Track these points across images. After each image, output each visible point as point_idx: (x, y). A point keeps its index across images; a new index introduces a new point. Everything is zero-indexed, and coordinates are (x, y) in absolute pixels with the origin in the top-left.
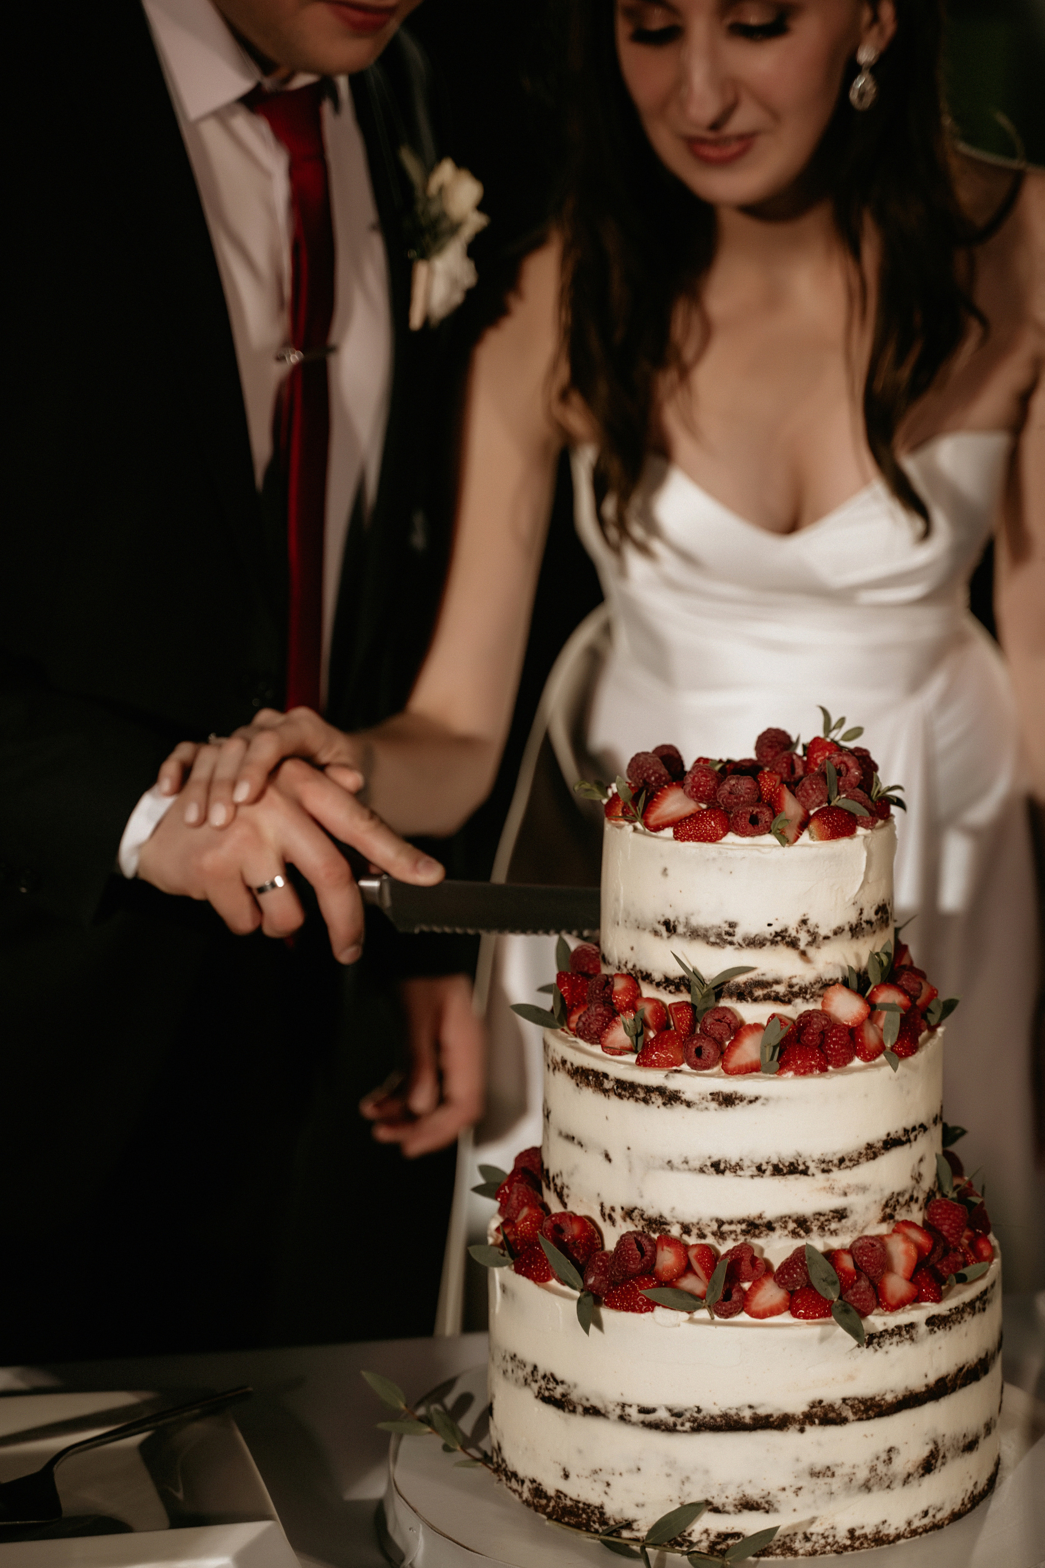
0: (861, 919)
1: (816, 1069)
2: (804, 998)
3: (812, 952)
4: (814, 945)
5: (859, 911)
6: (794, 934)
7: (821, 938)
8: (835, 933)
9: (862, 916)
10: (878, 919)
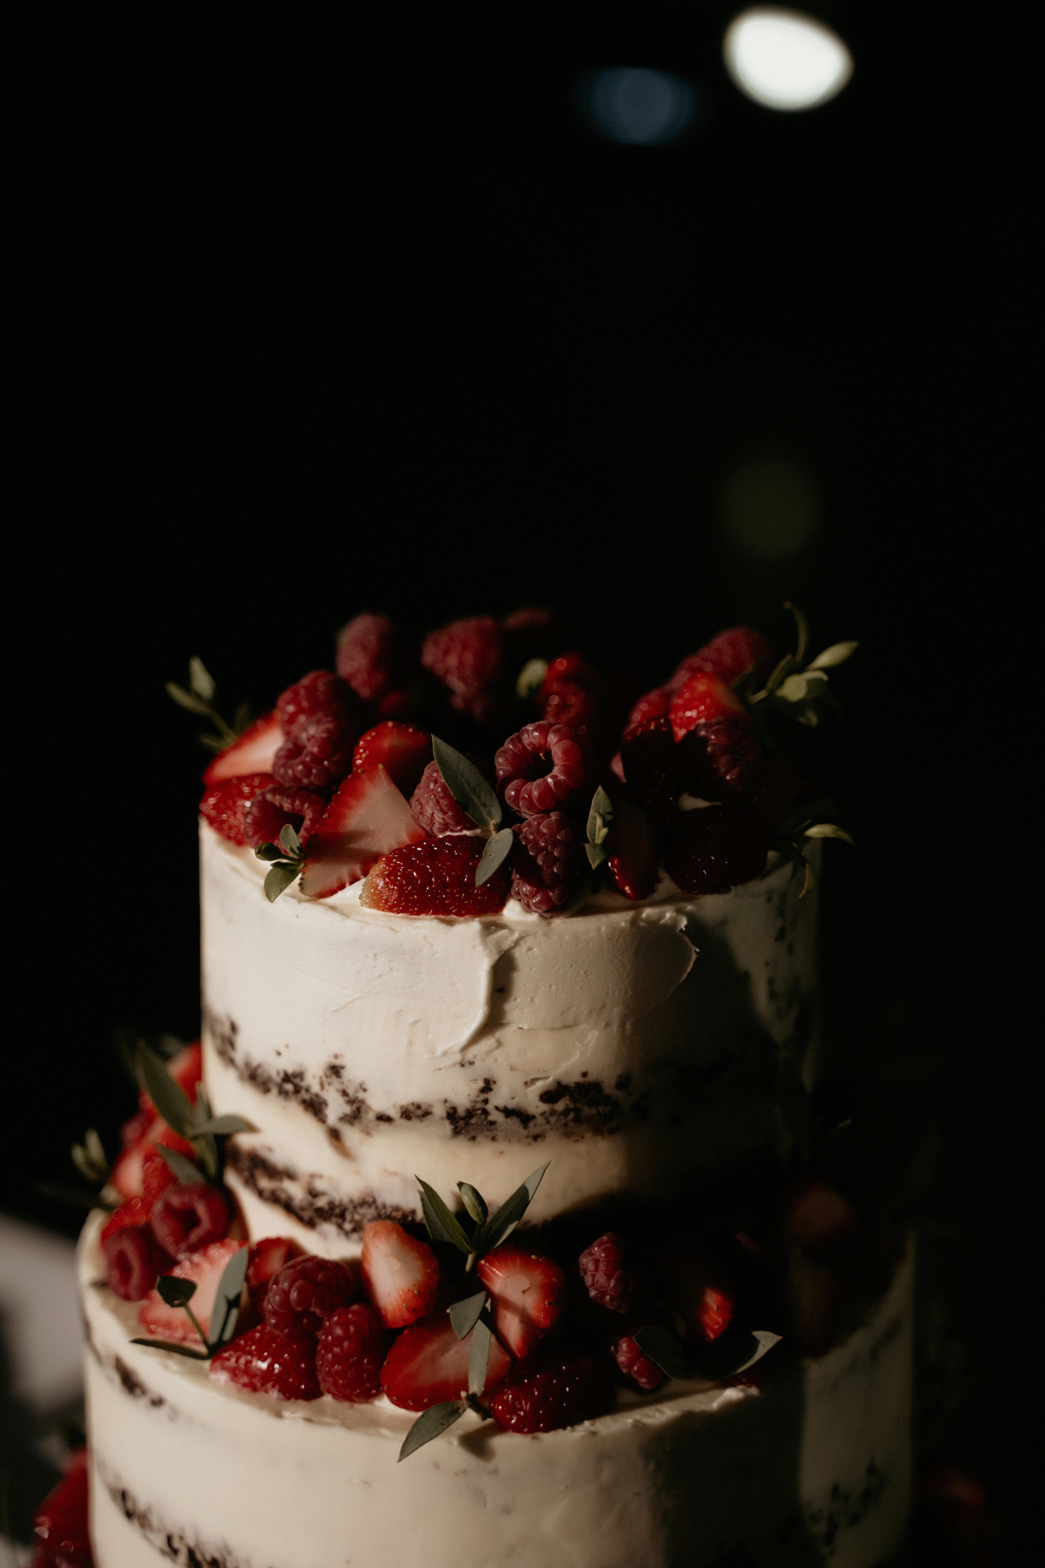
0: (486, 1101)
1: (273, 1386)
2: (340, 1227)
3: (352, 1135)
4: (356, 1123)
5: (481, 1084)
6: (315, 1088)
7: (371, 1116)
8: (407, 1114)
9: (490, 1096)
10: (553, 1112)
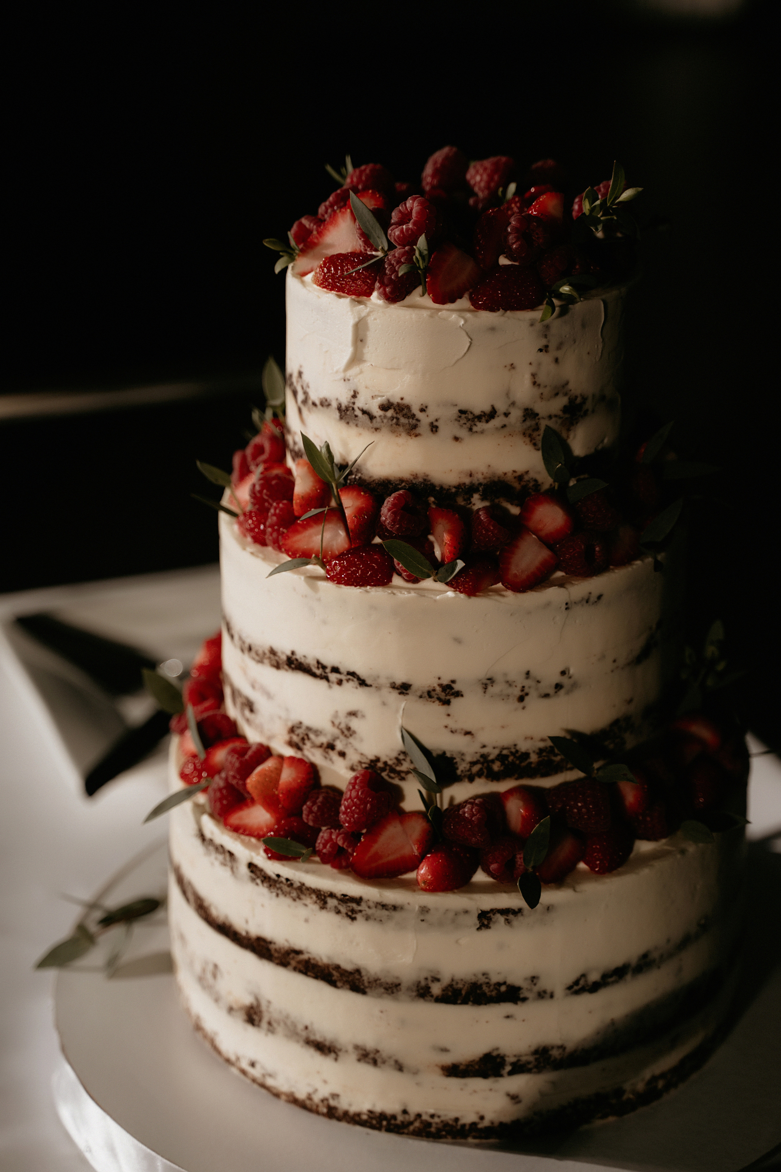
0: (354, 403)
3: (305, 412)
4: (306, 405)
5: (352, 393)
7: (311, 402)
8: (322, 403)
9: (356, 400)
10: (385, 417)
